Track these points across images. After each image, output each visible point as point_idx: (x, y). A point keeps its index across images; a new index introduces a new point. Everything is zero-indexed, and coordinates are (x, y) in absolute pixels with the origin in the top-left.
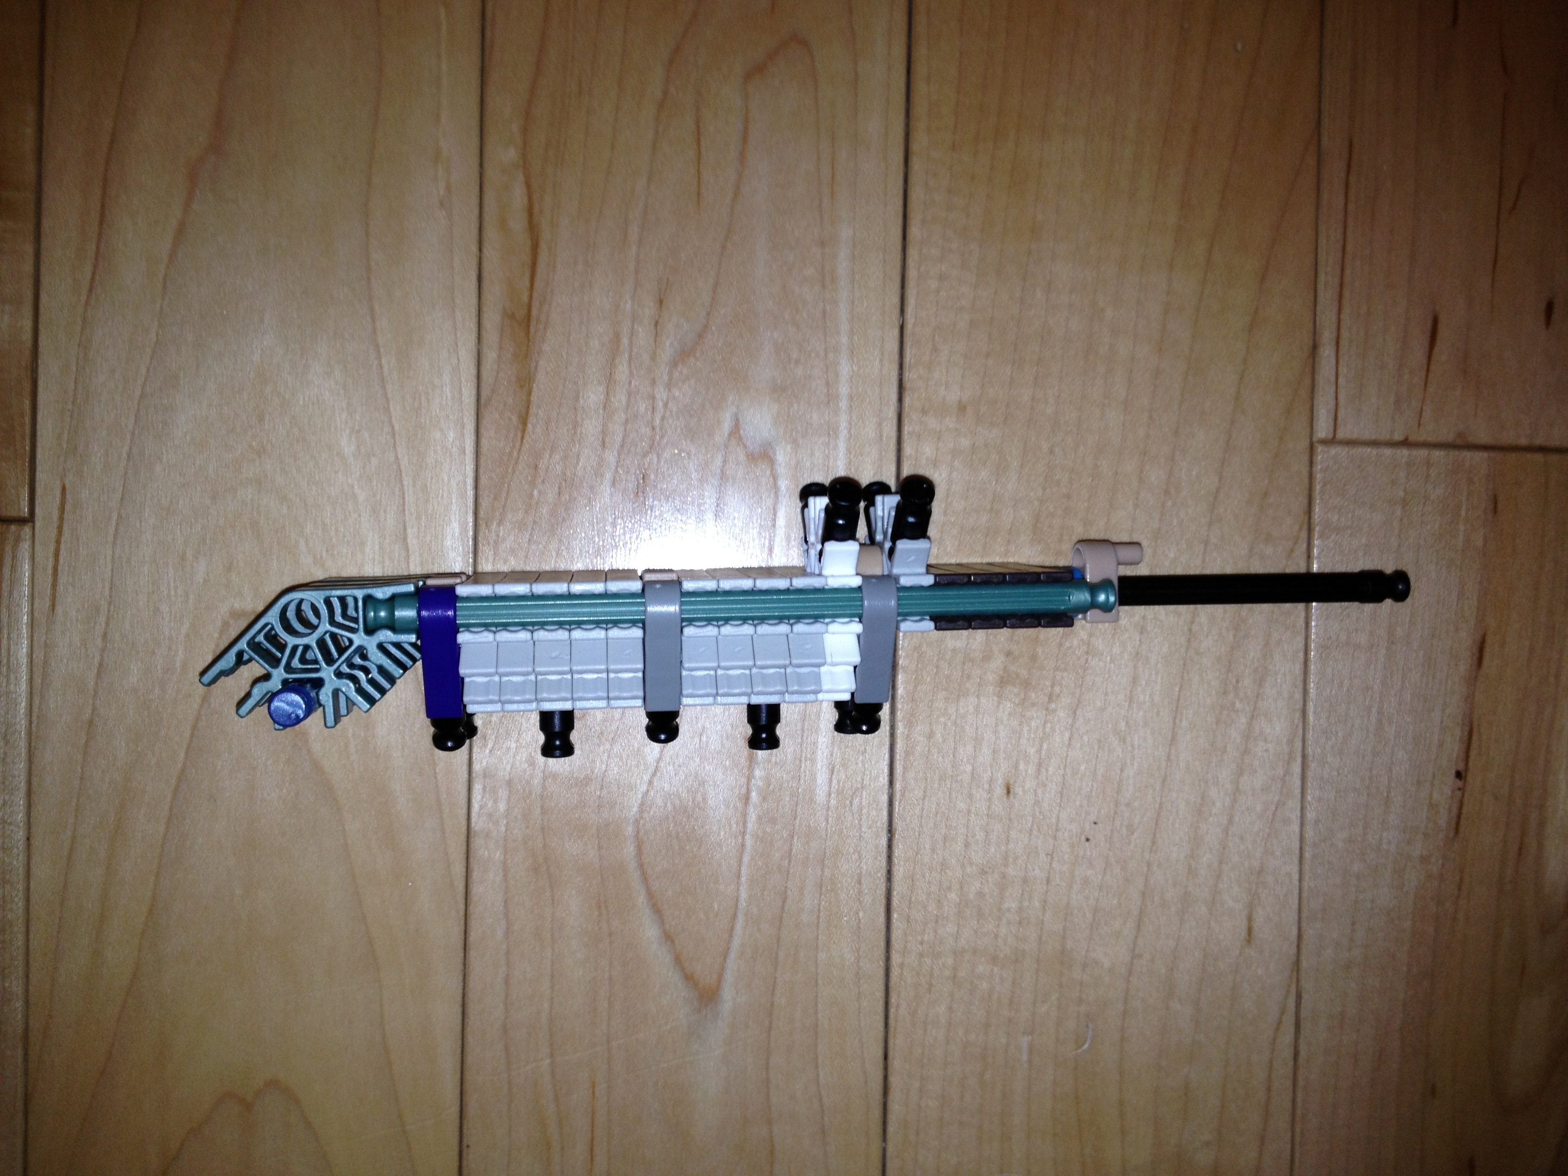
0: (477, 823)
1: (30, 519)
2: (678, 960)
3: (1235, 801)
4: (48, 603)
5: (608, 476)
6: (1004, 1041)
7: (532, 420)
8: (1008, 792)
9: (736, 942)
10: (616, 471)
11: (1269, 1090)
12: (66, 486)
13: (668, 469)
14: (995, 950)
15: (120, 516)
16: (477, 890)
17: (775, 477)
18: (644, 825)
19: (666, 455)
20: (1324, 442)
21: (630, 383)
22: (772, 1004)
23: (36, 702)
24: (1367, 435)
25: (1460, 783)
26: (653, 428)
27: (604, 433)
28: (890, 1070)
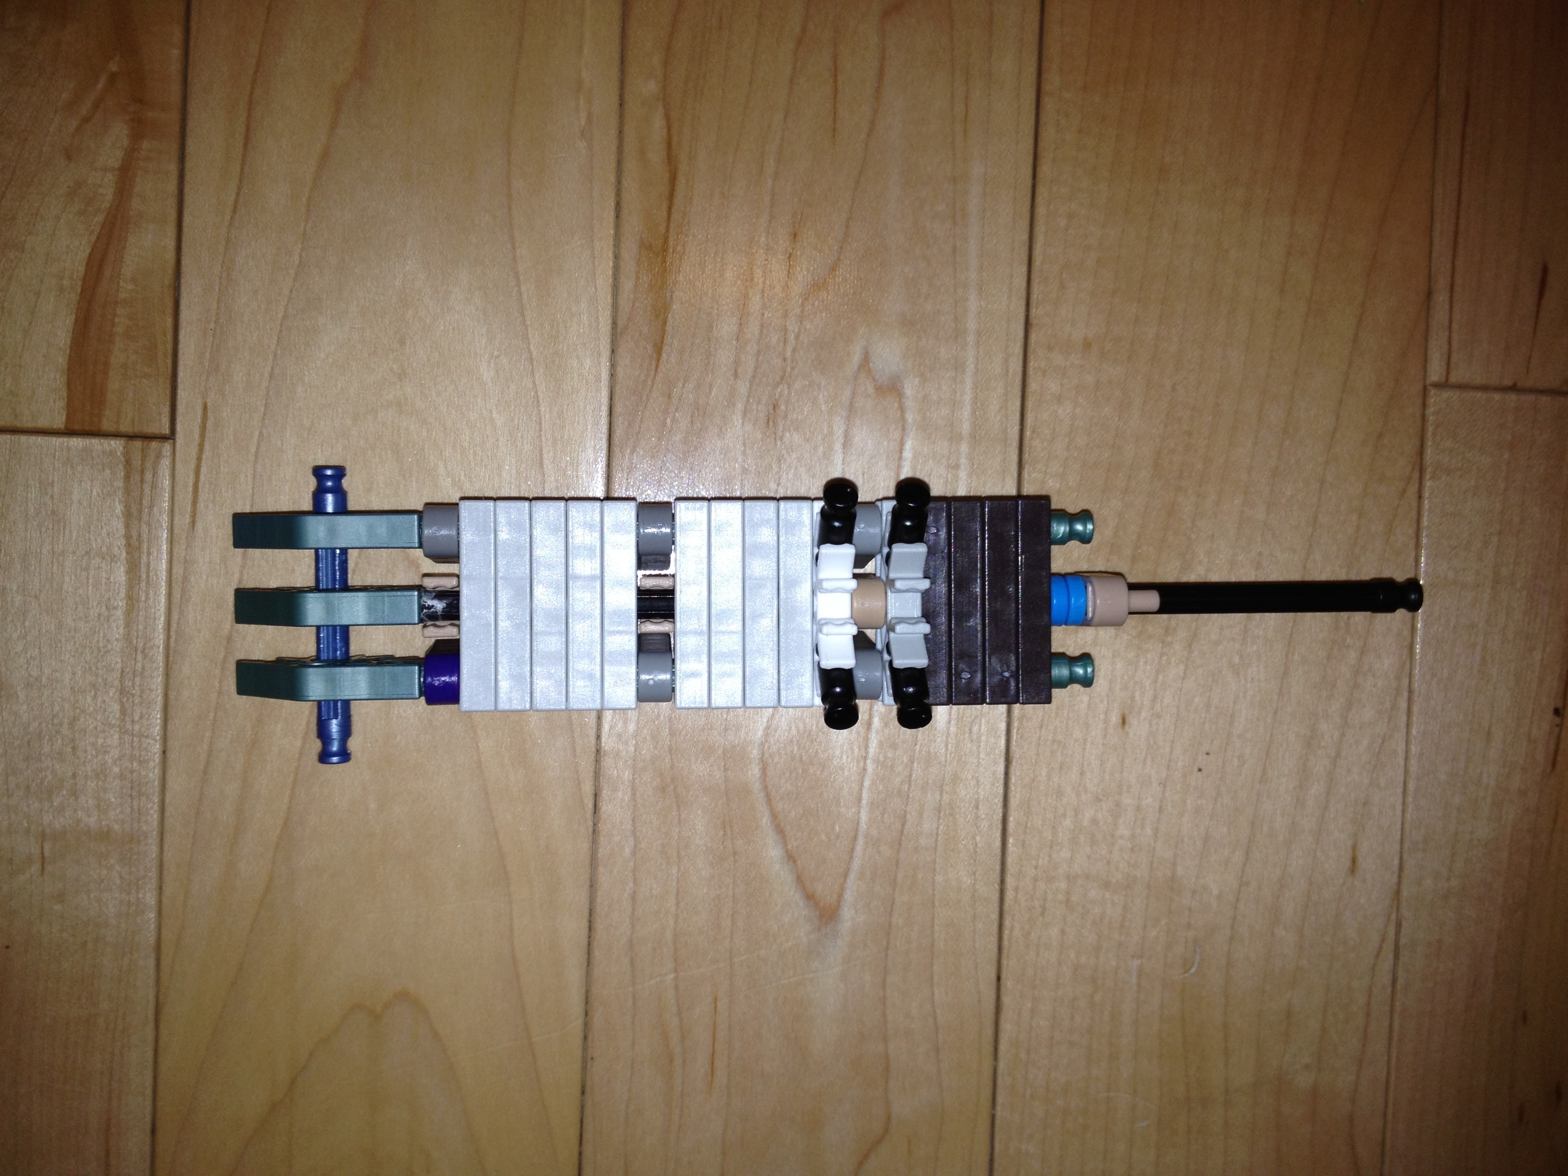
0: (607, 743)
1: (171, 437)
2: (800, 880)
3: (1343, 735)
4: (188, 519)
5: (740, 406)
6: (1114, 963)
7: (666, 348)
8: (1124, 722)
9: (856, 864)
10: (748, 401)
11: (1368, 1014)
12: (209, 404)
13: (798, 400)
14: (1108, 876)
15: (261, 434)
16: (606, 808)
17: (902, 409)
18: (769, 748)
19: (797, 385)
20: (1436, 385)
21: (763, 315)
22: (890, 924)
23: (175, 617)
24: (1478, 380)
25: (1557, 720)
26: (785, 360)
27: (737, 363)
28: (1003, 989)
